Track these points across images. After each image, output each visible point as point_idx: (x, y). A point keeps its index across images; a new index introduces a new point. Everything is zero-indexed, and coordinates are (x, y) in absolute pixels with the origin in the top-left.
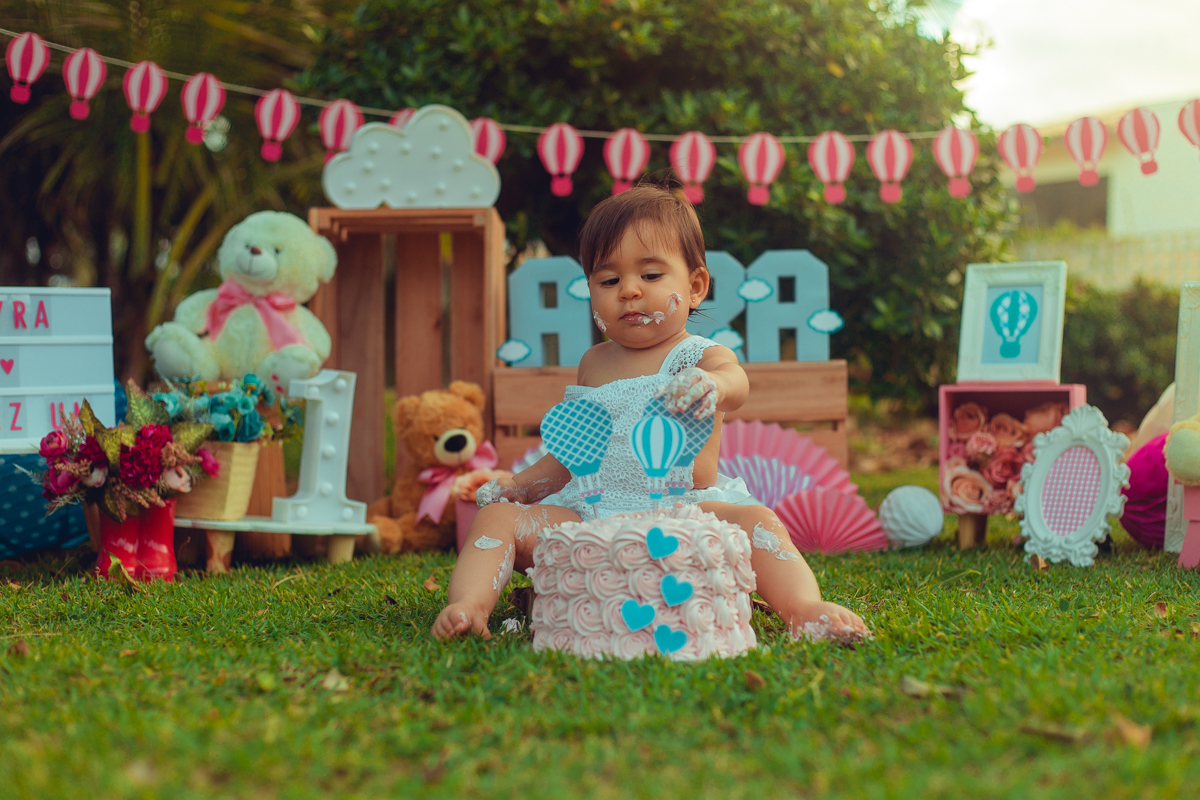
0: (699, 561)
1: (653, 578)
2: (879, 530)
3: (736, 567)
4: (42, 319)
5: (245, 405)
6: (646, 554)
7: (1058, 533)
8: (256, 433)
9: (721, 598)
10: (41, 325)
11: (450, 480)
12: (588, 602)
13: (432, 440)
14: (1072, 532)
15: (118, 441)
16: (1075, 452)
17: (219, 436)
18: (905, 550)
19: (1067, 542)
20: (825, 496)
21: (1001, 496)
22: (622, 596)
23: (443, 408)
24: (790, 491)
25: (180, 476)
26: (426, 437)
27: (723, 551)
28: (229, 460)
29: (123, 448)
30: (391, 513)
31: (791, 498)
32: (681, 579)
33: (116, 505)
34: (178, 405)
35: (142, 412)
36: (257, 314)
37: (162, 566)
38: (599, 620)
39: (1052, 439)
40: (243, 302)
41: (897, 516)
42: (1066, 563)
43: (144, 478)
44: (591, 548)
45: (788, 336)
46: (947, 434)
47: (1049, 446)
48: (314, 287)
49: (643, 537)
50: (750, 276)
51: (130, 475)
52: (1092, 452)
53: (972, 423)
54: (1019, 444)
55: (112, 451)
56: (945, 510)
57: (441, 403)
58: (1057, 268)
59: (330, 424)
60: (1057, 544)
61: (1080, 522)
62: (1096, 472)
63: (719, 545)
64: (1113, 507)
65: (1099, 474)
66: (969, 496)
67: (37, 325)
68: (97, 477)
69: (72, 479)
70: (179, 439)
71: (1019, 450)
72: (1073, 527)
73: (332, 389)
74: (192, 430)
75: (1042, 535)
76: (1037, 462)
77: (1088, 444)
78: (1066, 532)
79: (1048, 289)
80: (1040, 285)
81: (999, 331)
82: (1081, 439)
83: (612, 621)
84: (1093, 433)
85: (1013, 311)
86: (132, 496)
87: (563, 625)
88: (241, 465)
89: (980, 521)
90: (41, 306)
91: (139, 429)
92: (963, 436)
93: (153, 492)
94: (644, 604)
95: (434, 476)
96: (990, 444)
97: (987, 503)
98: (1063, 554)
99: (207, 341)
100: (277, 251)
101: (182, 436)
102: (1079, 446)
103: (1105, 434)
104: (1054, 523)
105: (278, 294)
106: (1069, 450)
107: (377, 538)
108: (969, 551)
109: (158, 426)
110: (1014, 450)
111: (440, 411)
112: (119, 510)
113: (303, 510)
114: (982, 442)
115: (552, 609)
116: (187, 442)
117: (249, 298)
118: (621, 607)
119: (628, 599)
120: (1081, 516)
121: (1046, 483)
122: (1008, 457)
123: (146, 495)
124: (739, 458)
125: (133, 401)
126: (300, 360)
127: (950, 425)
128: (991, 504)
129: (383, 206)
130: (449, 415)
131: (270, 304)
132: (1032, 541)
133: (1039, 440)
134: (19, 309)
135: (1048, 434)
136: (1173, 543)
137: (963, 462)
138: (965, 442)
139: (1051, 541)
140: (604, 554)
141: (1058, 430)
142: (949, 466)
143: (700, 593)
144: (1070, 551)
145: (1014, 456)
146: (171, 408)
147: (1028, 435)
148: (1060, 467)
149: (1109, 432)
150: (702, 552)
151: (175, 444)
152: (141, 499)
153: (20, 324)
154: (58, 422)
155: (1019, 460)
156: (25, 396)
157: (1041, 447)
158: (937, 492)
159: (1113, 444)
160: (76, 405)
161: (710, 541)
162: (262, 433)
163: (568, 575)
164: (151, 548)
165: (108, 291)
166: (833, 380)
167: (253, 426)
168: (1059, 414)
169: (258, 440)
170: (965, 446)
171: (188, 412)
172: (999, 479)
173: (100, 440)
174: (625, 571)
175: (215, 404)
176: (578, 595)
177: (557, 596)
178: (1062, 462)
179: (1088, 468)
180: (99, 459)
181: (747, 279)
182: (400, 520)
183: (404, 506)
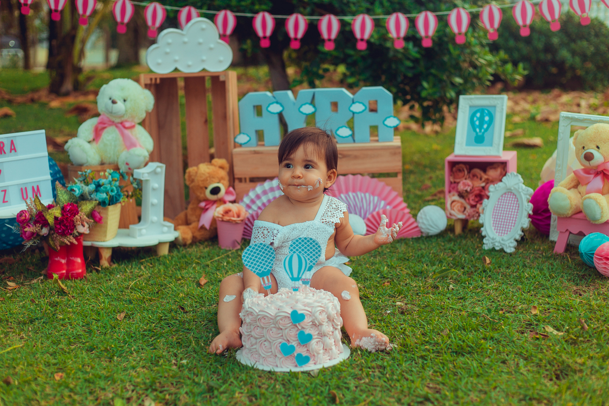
0: (315, 322)
1: (293, 332)
2: (417, 227)
3: (333, 320)
4: (13, 148)
5: (112, 191)
6: (290, 322)
7: (499, 235)
8: (119, 200)
9: (326, 337)
10: (13, 151)
11: (214, 206)
12: (265, 341)
13: (204, 189)
14: (505, 235)
15: (53, 217)
16: (508, 195)
17: (103, 204)
18: (429, 237)
19: (502, 240)
21: (474, 211)
22: (281, 340)
23: (208, 173)
24: (374, 209)
25: (84, 226)
26: (201, 188)
27: (326, 316)
28: (107, 214)
29: (56, 218)
30: (187, 223)
31: (375, 213)
32: (307, 332)
33: (54, 244)
34: (81, 190)
35: (64, 198)
36: (117, 131)
37: (78, 269)
38: (270, 350)
39: (497, 189)
40: (110, 125)
41: (425, 222)
42: (502, 250)
43: (67, 231)
44: (266, 318)
45: (374, 130)
46: (449, 179)
47: (494, 191)
48: (144, 115)
49: (289, 314)
50: (355, 101)
51: (60, 231)
52: (516, 196)
53: (461, 174)
54: (483, 184)
55: (51, 220)
56: (447, 217)
57: (207, 170)
58: (503, 99)
59: (154, 190)
60: (498, 241)
61: (509, 230)
62: (517, 205)
63: (325, 313)
64: (524, 224)
65: (518, 207)
66: (459, 211)
67: (11, 152)
68: (45, 231)
69: (33, 234)
70: (82, 210)
71: (483, 188)
72: (506, 232)
73: (154, 173)
74: (88, 205)
75: (491, 236)
76: (490, 199)
77: (513, 191)
78: (503, 234)
79: (498, 109)
80: (495, 107)
81: (475, 130)
82: (511, 189)
83: (276, 351)
84: (516, 187)
85: (481, 119)
86: (61, 240)
87: (254, 350)
88: (113, 214)
89: (465, 222)
90: (12, 142)
91: (63, 205)
92: (457, 180)
93: (71, 237)
94: (290, 344)
95: (206, 206)
96: (469, 186)
97: (467, 214)
98: (501, 245)
99: (94, 144)
100: (125, 101)
101: (83, 208)
102: (509, 192)
103: (522, 187)
104: (497, 230)
105: (126, 121)
106: (505, 194)
107: (180, 238)
108: (460, 236)
109: (72, 204)
110: (481, 188)
111: (207, 175)
112: (56, 246)
113: (144, 231)
114: (465, 185)
115: (250, 342)
116: (86, 210)
117: (112, 123)
118: (280, 345)
119: (284, 342)
120: (510, 227)
121: (494, 209)
122: (477, 192)
123: (68, 239)
124: (350, 194)
125: (59, 192)
126: (139, 156)
127: (450, 175)
128: (469, 215)
129: (176, 70)
130: (211, 177)
131: (122, 126)
132: (487, 238)
133: (492, 188)
134: (2, 145)
135: (496, 185)
136: (554, 236)
137: (456, 194)
138: (458, 183)
139: (495, 239)
140: (271, 321)
141: (500, 184)
142: (450, 197)
143: (316, 337)
144: (504, 244)
145: (481, 191)
146: (77, 193)
147: (488, 179)
148: (501, 202)
149: (524, 186)
150: (316, 319)
151: (80, 213)
152: (66, 241)
153: (3, 152)
154: (25, 197)
155: (483, 193)
156: (8, 186)
157: (492, 192)
158: (444, 209)
159: (525, 193)
160: (33, 187)
161: (320, 313)
162: (121, 200)
163: (256, 328)
164: (73, 260)
165: (43, 131)
166: (395, 154)
167: (117, 197)
168: (502, 171)
169: (120, 202)
170: (457, 186)
171: (86, 193)
172: (473, 203)
173: (44, 214)
174: (281, 329)
175: (98, 186)
176: (261, 338)
177: (252, 336)
178: (502, 199)
179: (514, 204)
180: (45, 223)
181: (353, 103)
182: (191, 226)
183: (193, 218)
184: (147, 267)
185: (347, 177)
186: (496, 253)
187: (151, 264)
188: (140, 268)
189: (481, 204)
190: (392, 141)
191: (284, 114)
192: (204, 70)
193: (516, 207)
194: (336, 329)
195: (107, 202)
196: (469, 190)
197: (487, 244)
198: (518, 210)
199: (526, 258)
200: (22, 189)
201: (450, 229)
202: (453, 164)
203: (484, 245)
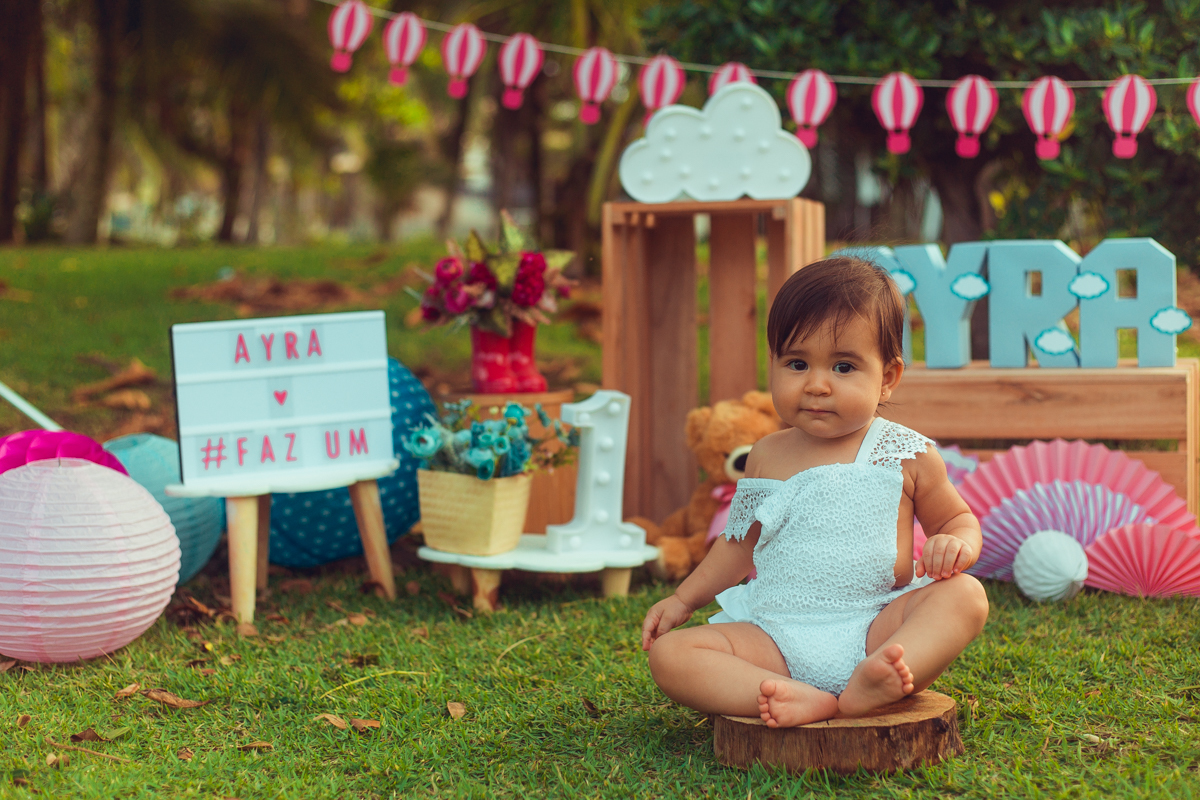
4: (315, 347)
5: (502, 445)
8: (520, 467)
10: (314, 354)
13: (722, 457)
17: (482, 472)
20: (1153, 531)
23: (734, 423)
24: (1116, 522)
26: (716, 455)
28: (492, 496)
30: (685, 532)
31: (1113, 532)
50: (1082, 271)
57: (732, 417)
59: (603, 450)
67: (309, 354)
73: (604, 413)
88: (507, 498)
90: (314, 336)
95: (724, 494)
107: (662, 564)
111: (730, 427)
113: (576, 541)
124: (1058, 484)
130: (740, 431)
134: (291, 339)
146: (431, 446)
153: (292, 354)
154: (333, 451)
156: (299, 426)
160: (352, 433)
162: (526, 468)
165: (381, 314)
166: (1172, 394)
167: (516, 459)
169: (524, 473)
171: (448, 449)
175: (481, 434)
181: (1079, 273)
182: (691, 540)
183: (697, 522)
185: (1052, 445)
188: (551, 619)
190: (1171, 366)
191: (917, 295)
192: (745, 197)
195: (491, 469)
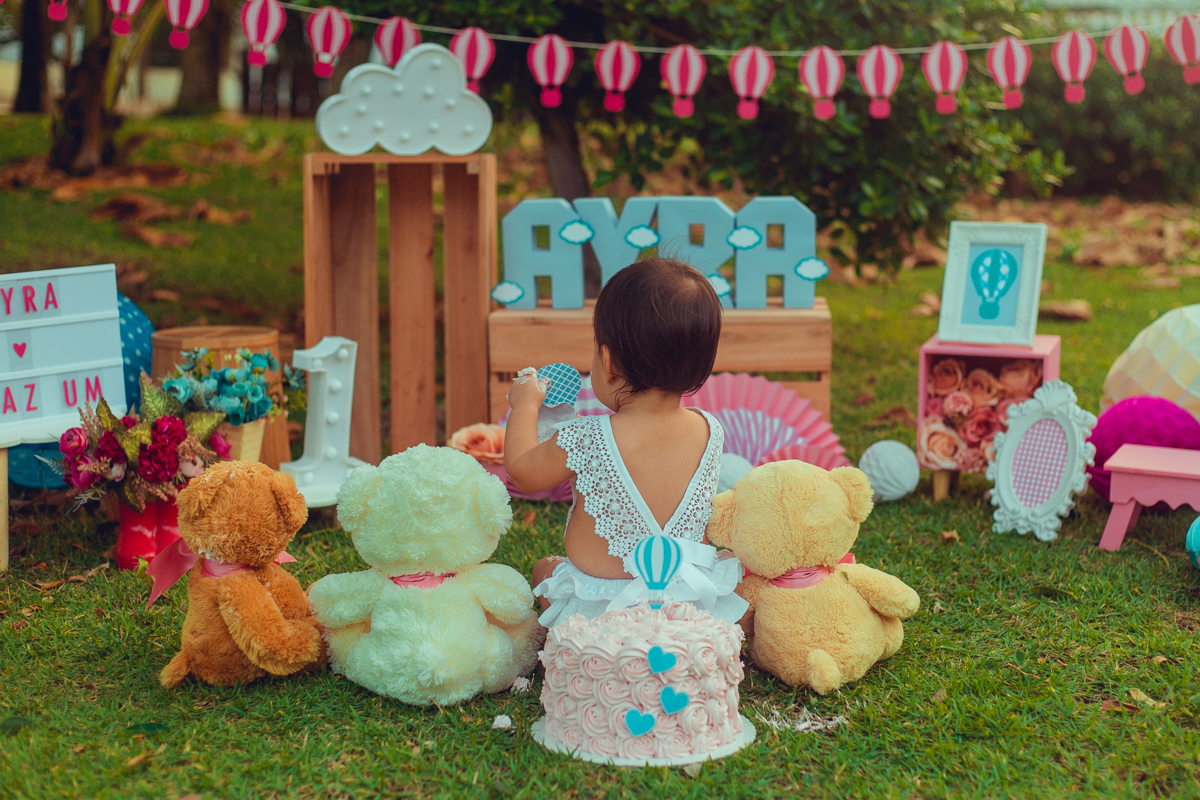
0: (693, 670)
1: (652, 689)
3: (727, 669)
4: (51, 300)
5: (254, 394)
6: (646, 668)
7: (1025, 505)
8: (264, 412)
9: (713, 701)
10: (51, 306)
12: (595, 705)
14: (1038, 505)
15: (138, 444)
16: (1046, 425)
17: (234, 419)
18: (882, 505)
19: (1033, 515)
21: (975, 455)
22: (627, 705)
24: (773, 444)
25: (195, 464)
27: (715, 659)
28: (240, 440)
29: (143, 447)
32: (678, 689)
33: (136, 497)
34: (189, 391)
35: (155, 404)
38: (605, 724)
39: (1024, 412)
41: (875, 473)
42: (1031, 536)
43: (163, 474)
44: (598, 660)
46: (926, 388)
47: (1019, 416)
49: (646, 654)
50: (739, 225)
51: (148, 473)
52: (1061, 427)
53: (949, 380)
54: (994, 402)
55: (131, 450)
56: (921, 466)
58: (1038, 231)
59: (333, 392)
60: (1024, 516)
61: (1046, 495)
62: (1064, 447)
63: (712, 654)
64: (1077, 485)
65: (1066, 450)
66: (944, 453)
67: (46, 307)
68: (117, 471)
69: (92, 477)
70: (192, 430)
71: (994, 408)
72: (1040, 499)
73: (336, 360)
74: (205, 420)
75: (1010, 504)
76: (1009, 431)
77: (1057, 418)
78: (1033, 504)
79: (1028, 252)
80: (1021, 246)
81: (980, 292)
82: (1051, 414)
83: (617, 725)
84: (1063, 409)
85: (994, 271)
86: (150, 490)
87: (572, 723)
88: (250, 442)
89: (953, 475)
90: (50, 287)
91: (154, 420)
92: (942, 392)
93: (170, 485)
94: (645, 713)
96: (965, 403)
97: (961, 460)
98: (1029, 526)
101: (195, 426)
102: (1049, 420)
103: (1074, 410)
104: (1022, 494)
106: (1040, 422)
108: (944, 504)
109: (171, 419)
110: (988, 409)
112: (138, 502)
113: (309, 476)
114: (957, 401)
115: (562, 706)
116: (200, 432)
118: (625, 713)
119: (634, 708)
120: (1048, 489)
121: (1017, 453)
122: (981, 417)
123: (165, 489)
124: (725, 412)
125: (147, 394)
127: (929, 381)
128: (964, 463)
129: (378, 149)
132: (1001, 510)
133: (1013, 410)
134: (29, 294)
135: (1021, 405)
137: (940, 420)
138: (944, 397)
139: (1018, 512)
140: (609, 666)
141: (1030, 403)
142: (927, 424)
143: (695, 699)
144: (1036, 524)
145: (989, 415)
146: (182, 395)
147: (1003, 392)
148: (1031, 439)
149: (1078, 409)
150: (697, 665)
151: (189, 436)
152: (160, 493)
153: (31, 308)
154: (71, 400)
155: (993, 420)
156: (38, 377)
157: (1014, 418)
158: (915, 450)
159: (1081, 422)
160: (88, 381)
161: (704, 653)
162: (270, 412)
163: (576, 680)
164: (169, 532)
165: (112, 267)
166: (818, 334)
167: (262, 406)
168: (1033, 376)
169: (267, 417)
170: (942, 402)
171: (199, 396)
172: (974, 439)
173: (119, 438)
174: (628, 683)
175: (223, 382)
176: (585, 699)
177: (567, 695)
178: (1033, 434)
179: (1057, 443)
180: (119, 456)
181: (736, 227)
184: (318, 549)
185: (720, 377)
186: (1021, 541)
187: (326, 543)
188: (303, 551)
189: (991, 440)
190: (810, 308)
191: (595, 245)
192: (434, 151)
193: (1061, 449)
194: (732, 685)
196: (965, 411)
197: (1002, 523)
198: (1065, 455)
199: (1080, 553)
200: (65, 383)
201: (925, 487)
202: (934, 359)
203: (995, 525)
